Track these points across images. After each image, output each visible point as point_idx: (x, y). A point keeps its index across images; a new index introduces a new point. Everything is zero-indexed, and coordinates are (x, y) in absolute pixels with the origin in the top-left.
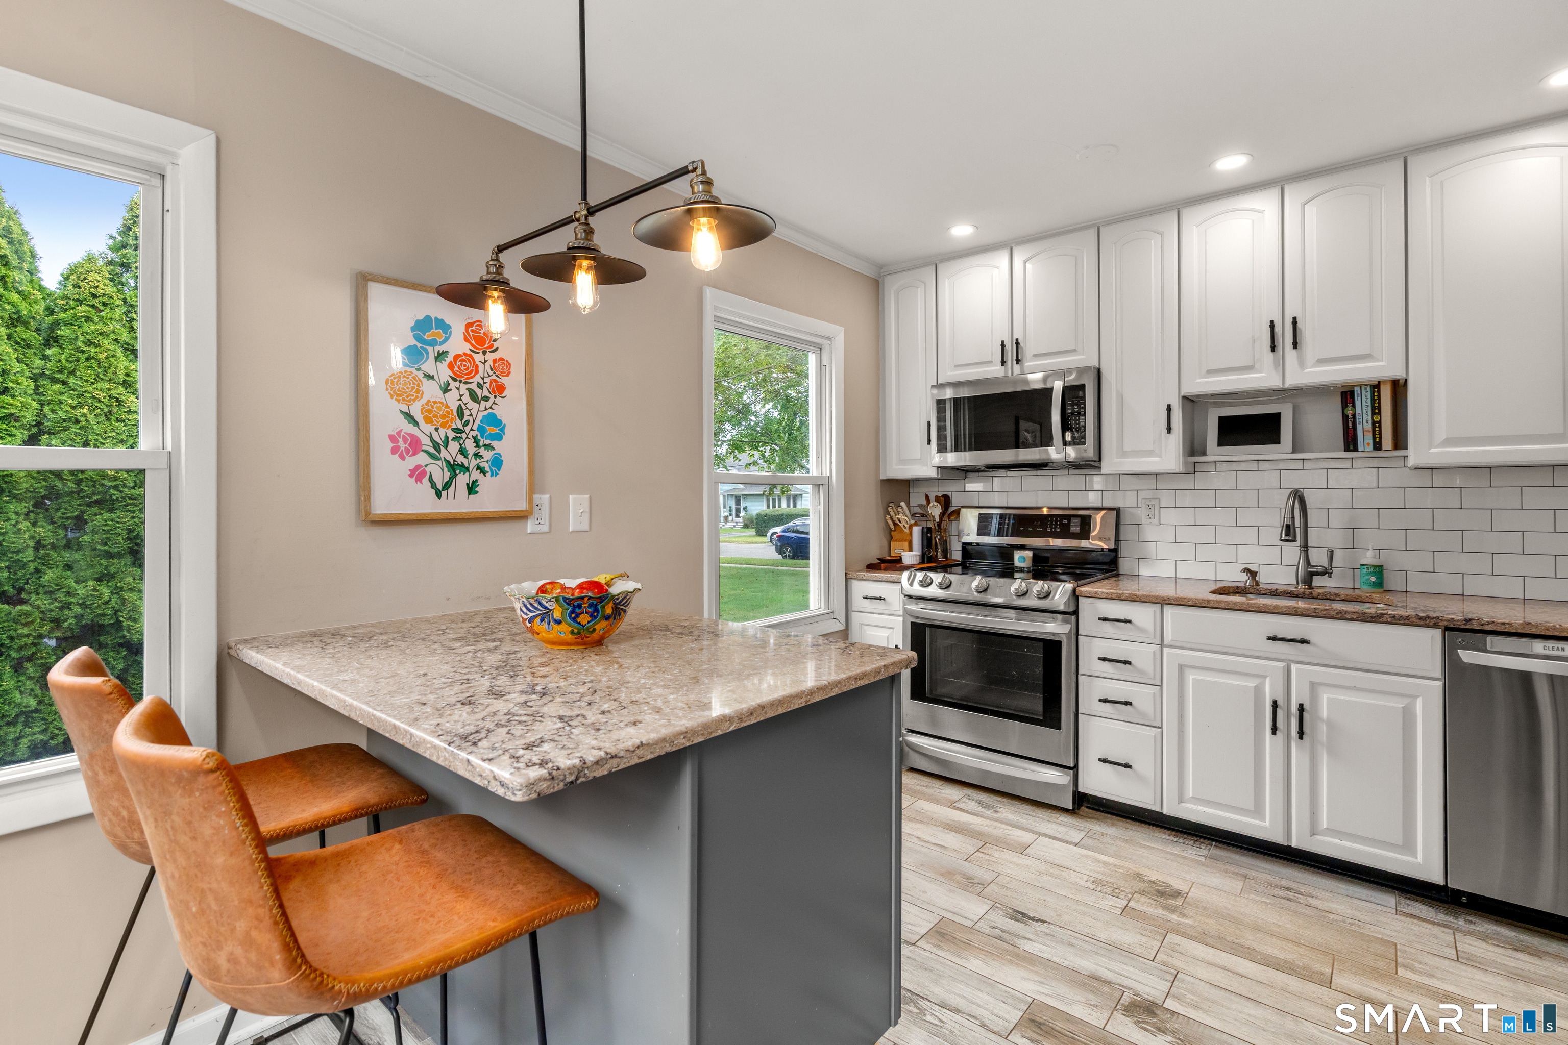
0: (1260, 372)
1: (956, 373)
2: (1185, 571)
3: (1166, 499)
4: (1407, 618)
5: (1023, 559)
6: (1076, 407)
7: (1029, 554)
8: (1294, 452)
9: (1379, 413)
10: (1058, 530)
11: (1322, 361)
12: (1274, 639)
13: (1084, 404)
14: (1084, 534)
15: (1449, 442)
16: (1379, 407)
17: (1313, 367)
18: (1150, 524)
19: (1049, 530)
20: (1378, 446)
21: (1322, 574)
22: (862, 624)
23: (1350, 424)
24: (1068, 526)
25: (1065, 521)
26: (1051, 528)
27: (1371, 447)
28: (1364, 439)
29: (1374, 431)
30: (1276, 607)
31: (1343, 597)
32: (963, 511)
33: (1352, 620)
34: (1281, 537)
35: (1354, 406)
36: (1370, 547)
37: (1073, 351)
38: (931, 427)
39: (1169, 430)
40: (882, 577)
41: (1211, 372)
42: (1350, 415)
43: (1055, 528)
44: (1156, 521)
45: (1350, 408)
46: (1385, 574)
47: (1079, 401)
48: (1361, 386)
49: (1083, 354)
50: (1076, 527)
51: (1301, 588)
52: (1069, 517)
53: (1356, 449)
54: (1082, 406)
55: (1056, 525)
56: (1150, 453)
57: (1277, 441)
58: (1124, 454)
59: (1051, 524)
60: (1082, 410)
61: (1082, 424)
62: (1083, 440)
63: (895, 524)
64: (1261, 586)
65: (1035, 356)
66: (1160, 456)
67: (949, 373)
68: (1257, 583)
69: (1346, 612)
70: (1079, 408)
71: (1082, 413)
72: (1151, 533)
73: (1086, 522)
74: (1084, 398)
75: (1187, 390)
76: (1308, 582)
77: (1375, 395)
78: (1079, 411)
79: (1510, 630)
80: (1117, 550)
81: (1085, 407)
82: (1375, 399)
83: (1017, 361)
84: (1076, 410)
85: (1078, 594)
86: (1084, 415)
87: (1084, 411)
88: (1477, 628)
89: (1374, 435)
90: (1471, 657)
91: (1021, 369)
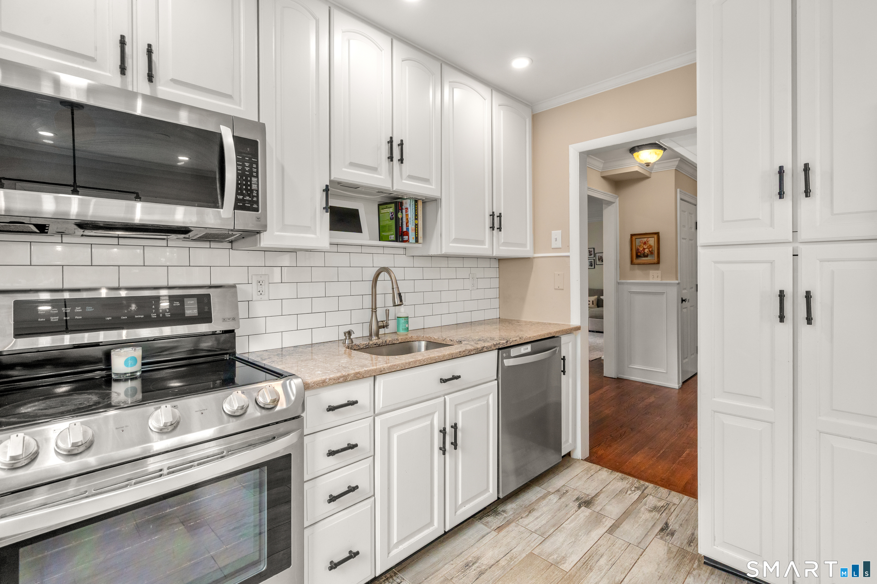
0: (380, 175)
6: (247, 164)
7: (138, 352)
8: (369, 239)
9: (417, 218)
11: (411, 177)
12: (442, 381)
13: (257, 164)
14: (203, 318)
15: (457, 240)
16: (417, 215)
17: (404, 180)
18: (261, 300)
20: (417, 239)
21: (383, 327)
23: (400, 224)
24: (181, 309)
25: (177, 303)
27: (414, 241)
28: (410, 235)
29: (415, 230)
35: (402, 212)
37: (228, 97)
39: (326, 210)
41: (353, 165)
42: (400, 218)
44: (265, 296)
45: (400, 213)
47: (250, 159)
49: (240, 106)
50: (192, 309)
51: (374, 339)
52: (181, 299)
54: (254, 166)
58: (282, 228)
60: (255, 170)
61: (254, 187)
62: (257, 206)
65: (174, 81)
66: (315, 234)
68: (352, 341)
70: (251, 167)
71: (255, 174)
73: (207, 301)
74: (256, 157)
75: (337, 176)
76: (377, 335)
77: (415, 207)
78: (251, 171)
79: (517, 343)
80: (232, 331)
81: (257, 168)
82: (415, 210)
83: (150, 77)
84: (247, 169)
85: (307, 387)
86: (257, 177)
87: (257, 172)
88: (509, 345)
89: (415, 232)
90: (508, 362)
91: (153, 89)
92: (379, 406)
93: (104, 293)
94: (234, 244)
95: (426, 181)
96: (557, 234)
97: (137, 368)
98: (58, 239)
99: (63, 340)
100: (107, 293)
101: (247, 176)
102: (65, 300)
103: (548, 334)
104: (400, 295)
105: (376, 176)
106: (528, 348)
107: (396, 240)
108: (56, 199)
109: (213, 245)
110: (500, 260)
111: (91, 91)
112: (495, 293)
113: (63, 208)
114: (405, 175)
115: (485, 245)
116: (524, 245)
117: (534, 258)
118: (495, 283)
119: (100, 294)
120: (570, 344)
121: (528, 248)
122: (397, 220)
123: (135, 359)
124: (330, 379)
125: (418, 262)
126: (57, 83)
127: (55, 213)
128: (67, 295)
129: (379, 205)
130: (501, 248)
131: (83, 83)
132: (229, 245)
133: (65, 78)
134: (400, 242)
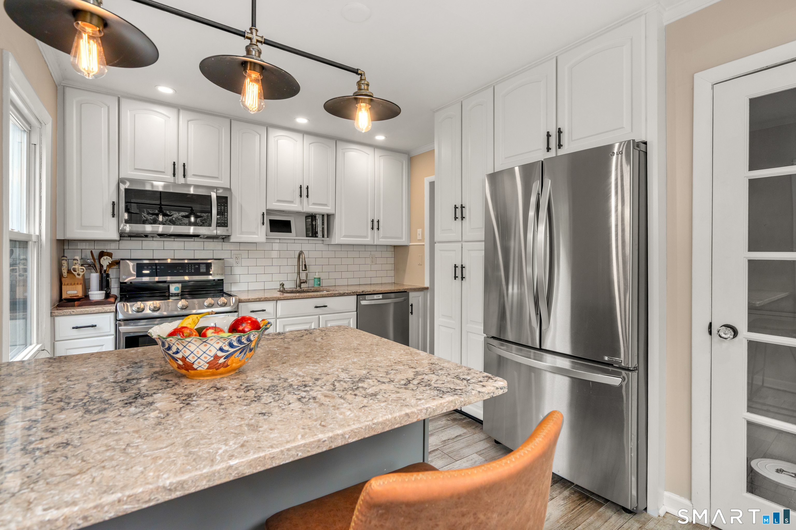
0: (295, 204)
1: (135, 173)
2: (252, 287)
3: (245, 255)
4: (350, 293)
5: (177, 288)
6: (223, 207)
7: (180, 285)
8: (296, 236)
9: (324, 225)
10: (193, 271)
11: (314, 204)
12: (316, 307)
13: (227, 206)
14: (208, 273)
15: (345, 236)
16: (324, 223)
17: (311, 205)
18: (237, 266)
19: (187, 271)
20: (323, 236)
21: (304, 283)
22: (67, 349)
23: (314, 227)
24: (199, 268)
25: (197, 266)
26: (189, 270)
27: (321, 237)
28: (320, 234)
29: (322, 231)
30: (317, 295)
31: (312, 290)
32: (121, 261)
33: (337, 296)
34: (302, 269)
36: (317, 272)
37: (217, 178)
38: (115, 206)
39: (263, 224)
40: (94, 310)
41: (279, 201)
42: (314, 224)
43: (191, 270)
44: (240, 265)
45: (314, 222)
46: (321, 280)
47: (224, 205)
48: (319, 214)
49: (222, 181)
50: (203, 269)
51: (298, 289)
52: (199, 264)
53: (316, 237)
54: (226, 207)
55: (191, 268)
56: (254, 233)
57: (290, 231)
58: (242, 233)
59: (189, 268)
60: (226, 209)
62: (226, 225)
63: (69, 271)
64: (286, 289)
65: (194, 175)
66: (258, 235)
67: (129, 172)
68: (284, 289)
69: (336, 294)
70: (224, 208)
71: (226, 211)
72: (237, 270)
73: (209, 266)
74: (227, 203)
75: (269, 207)
76: (300, 286)
77: (322, 219)
78: (224, 210)
79: (370, 293)
80: (222, 280)
81: (227, 208)
82: (322, 220)
83: (184, 176)
84: (223, 209)
85: (240, 301)
86: (227, 212)
87: (227, 210)
88: (364, 293)
89: (322, 232)
90: (363, 303)
91: (186, 181)
92: (279, 314)
93: (169, 261)
94: (225, 240)
95: (325, 205)
96: (419, 231)
97: (179, 291)
98: (151, 239)
99: (155, 279)
100: (170, 261)
101: (222, 212)
102: (156, 263)
103: (397, 290)
104: (305, 265)
105: (293, 205)
106: (381, 296)
107: (312, 237)
108: (152, 226)
109: (215, 240)
110: (395, 247)
111: (165, 186)
112: (391, 267)
113: (155, 230)
114: (310, 203)
115: (368, 239)
116: (401, 238)
117: (410, 245)
118: (392, 261)
119: (168, 261)
120: (420, 297)
121: (404, 240)
122: (312, 225)
123: (178, 288)
124: (252, 299)
125: (331, 248)
126: (152, 185)
127: (152, 231)
128: (157, 262)
129: (306, 217)
130: (380, 240)
131: (162, 184)
132: (222, 240)
133: (155, 183)
134: (314, 237)
